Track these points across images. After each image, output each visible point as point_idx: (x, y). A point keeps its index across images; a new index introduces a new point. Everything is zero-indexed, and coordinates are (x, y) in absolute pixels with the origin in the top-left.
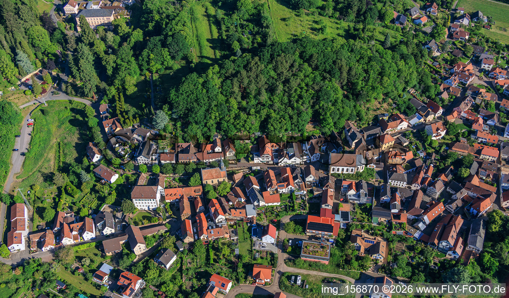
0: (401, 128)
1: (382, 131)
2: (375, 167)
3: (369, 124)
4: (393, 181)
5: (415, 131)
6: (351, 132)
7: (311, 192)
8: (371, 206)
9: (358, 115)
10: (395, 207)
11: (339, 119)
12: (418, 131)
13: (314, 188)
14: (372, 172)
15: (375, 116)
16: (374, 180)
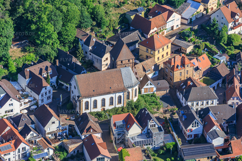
0: (172, 28)
1: (143, 36)
2: (155, 89)
3: (115, 31)
4: (195, 103)
5: (196, 27)
6: (92, 43)
7: (62, 148)
8: (176, 146)
9: (94, 16)
10: (215, 135)
11: (63, 25)
12: (202, 27)
13: (65, 141)
14: (154, 98)
15: (122, 15)
16: (161, 110)
